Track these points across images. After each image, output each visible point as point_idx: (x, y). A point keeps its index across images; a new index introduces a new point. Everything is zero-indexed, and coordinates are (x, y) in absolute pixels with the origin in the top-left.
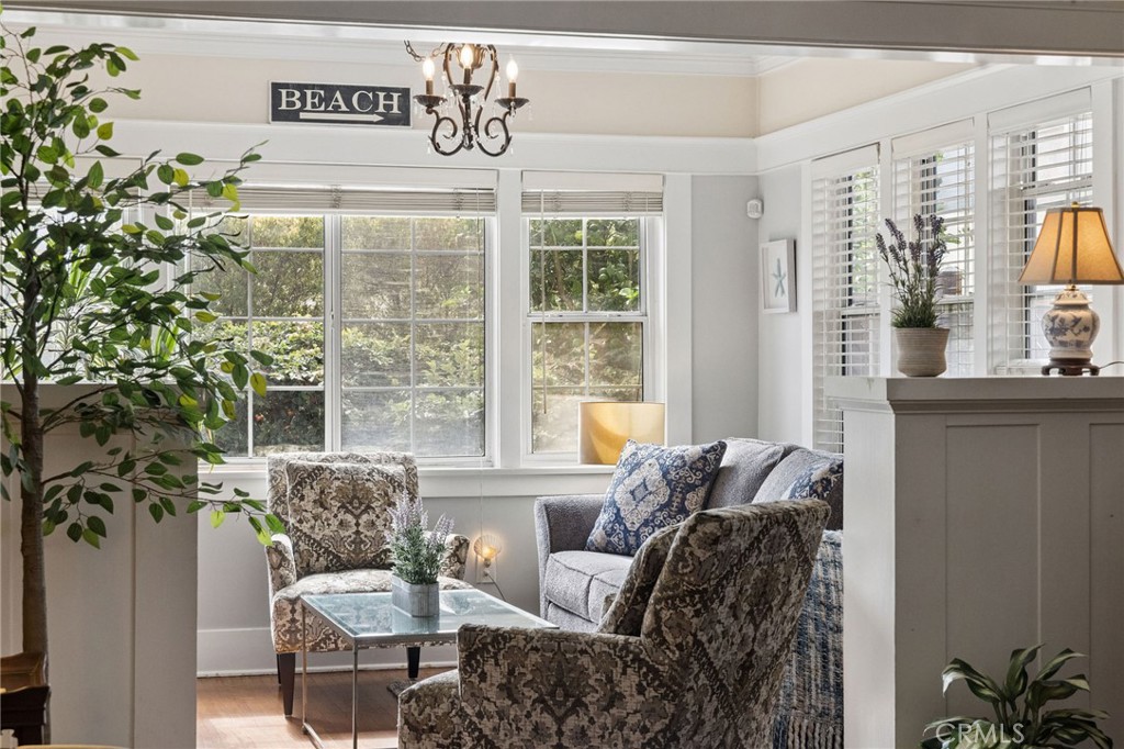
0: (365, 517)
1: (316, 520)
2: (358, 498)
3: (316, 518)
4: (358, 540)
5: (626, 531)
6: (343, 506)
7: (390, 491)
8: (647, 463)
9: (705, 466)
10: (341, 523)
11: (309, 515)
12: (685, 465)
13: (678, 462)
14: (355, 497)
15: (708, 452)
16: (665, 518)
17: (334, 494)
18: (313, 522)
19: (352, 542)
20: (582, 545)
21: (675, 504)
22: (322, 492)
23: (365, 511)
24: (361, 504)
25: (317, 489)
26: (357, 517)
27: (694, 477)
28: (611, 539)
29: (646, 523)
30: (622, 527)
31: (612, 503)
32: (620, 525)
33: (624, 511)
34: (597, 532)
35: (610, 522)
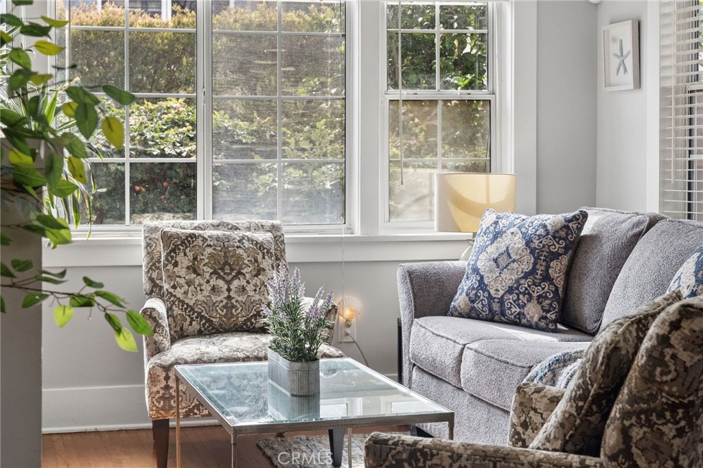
0: (236, 283)
1: (189, 286)
2: (229, 265)
3: (189, 283)
4: (229, 305)
5: (490, 297)
6: (215, 272)
7: (260, 257)
8: (509, 232)
9: (567, 235)
10: (213, 288)
11: (182, 281)
12: (548, 234)
13: (541, 231)
14: (226, 263)
15: (570, 221)
16: (529, 286)
17: (207, 261)
18: (186, 287)
19: (224, 307)
20: (445, 311)
21: (539, 272)
22: (195, 259)
23: (236, 277)
24: (232, 270)
25: (190, 255)
26: (229, 283)
27: (557, 246)
28: (475, 305)
29: (510, 290)
30: (486, 294)
31: (475, 270)
32: (484, 292)
33: (488, 278)
34: (460, 298)
35: (473, 289)
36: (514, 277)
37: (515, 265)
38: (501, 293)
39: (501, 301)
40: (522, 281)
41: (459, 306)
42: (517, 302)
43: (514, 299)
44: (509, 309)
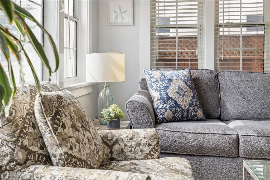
5: (183, 110)
8: (174, 79)
28: (176, 115)
29: (190, 105)
30: (181, 109)
31: (169, 98)
32: (179, 108)
33: (179, 101)
34: (167, 113)
35: (173, 107)
36: (190, 99)
37: (187, 94)
38: (187, 107)
39: (188, 111)
40: (193, 101)
41: (167, 117)
42: (194, 110)
43: (193, 109)
44: (191, 114)
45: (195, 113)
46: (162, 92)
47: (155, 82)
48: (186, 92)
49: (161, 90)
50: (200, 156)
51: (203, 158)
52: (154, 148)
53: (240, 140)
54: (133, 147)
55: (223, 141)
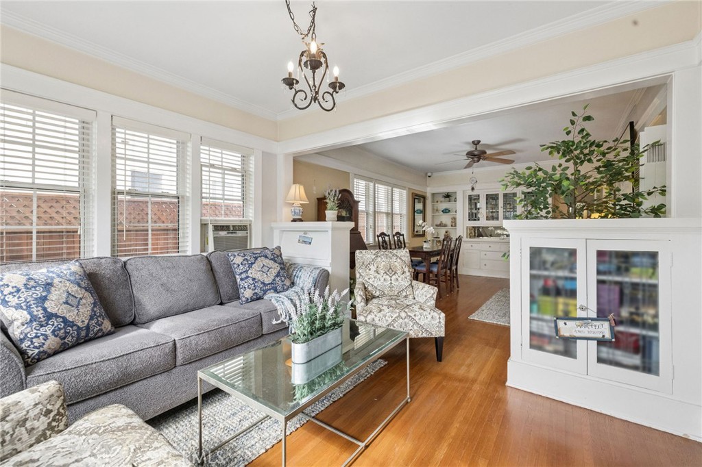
28: (66, 340)
29: (91, 318)
30: (75, 328)
31: (50, 316)
32: (72, 327)
33: (71, 316)
34: (47, 343)
35: (60, 329)
36: (89, 308)
37: (84, 301)
38: (86, 322)
39: (88, 327)
40: (95, 309)
41: (50, 349)
42: (97, 324)
43: (96, 322)
44: (93, 330)
45: (99, 328)
46: (33, 308)
47: (13, 293)
48: (81, 299)
49: (30, 305)
50: (121, 388)
51: (125, 389)
52: (59, 413)
53: (178, 345)
54: (8, 433)
55: (156, 355)
